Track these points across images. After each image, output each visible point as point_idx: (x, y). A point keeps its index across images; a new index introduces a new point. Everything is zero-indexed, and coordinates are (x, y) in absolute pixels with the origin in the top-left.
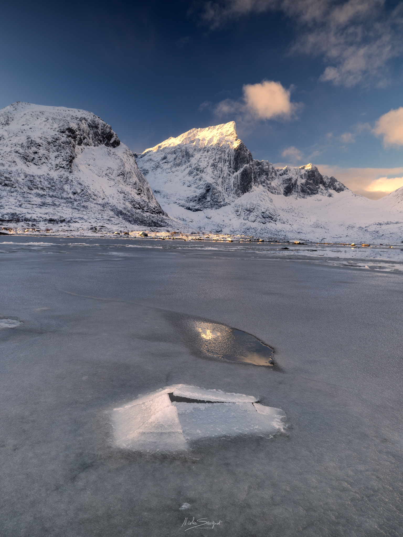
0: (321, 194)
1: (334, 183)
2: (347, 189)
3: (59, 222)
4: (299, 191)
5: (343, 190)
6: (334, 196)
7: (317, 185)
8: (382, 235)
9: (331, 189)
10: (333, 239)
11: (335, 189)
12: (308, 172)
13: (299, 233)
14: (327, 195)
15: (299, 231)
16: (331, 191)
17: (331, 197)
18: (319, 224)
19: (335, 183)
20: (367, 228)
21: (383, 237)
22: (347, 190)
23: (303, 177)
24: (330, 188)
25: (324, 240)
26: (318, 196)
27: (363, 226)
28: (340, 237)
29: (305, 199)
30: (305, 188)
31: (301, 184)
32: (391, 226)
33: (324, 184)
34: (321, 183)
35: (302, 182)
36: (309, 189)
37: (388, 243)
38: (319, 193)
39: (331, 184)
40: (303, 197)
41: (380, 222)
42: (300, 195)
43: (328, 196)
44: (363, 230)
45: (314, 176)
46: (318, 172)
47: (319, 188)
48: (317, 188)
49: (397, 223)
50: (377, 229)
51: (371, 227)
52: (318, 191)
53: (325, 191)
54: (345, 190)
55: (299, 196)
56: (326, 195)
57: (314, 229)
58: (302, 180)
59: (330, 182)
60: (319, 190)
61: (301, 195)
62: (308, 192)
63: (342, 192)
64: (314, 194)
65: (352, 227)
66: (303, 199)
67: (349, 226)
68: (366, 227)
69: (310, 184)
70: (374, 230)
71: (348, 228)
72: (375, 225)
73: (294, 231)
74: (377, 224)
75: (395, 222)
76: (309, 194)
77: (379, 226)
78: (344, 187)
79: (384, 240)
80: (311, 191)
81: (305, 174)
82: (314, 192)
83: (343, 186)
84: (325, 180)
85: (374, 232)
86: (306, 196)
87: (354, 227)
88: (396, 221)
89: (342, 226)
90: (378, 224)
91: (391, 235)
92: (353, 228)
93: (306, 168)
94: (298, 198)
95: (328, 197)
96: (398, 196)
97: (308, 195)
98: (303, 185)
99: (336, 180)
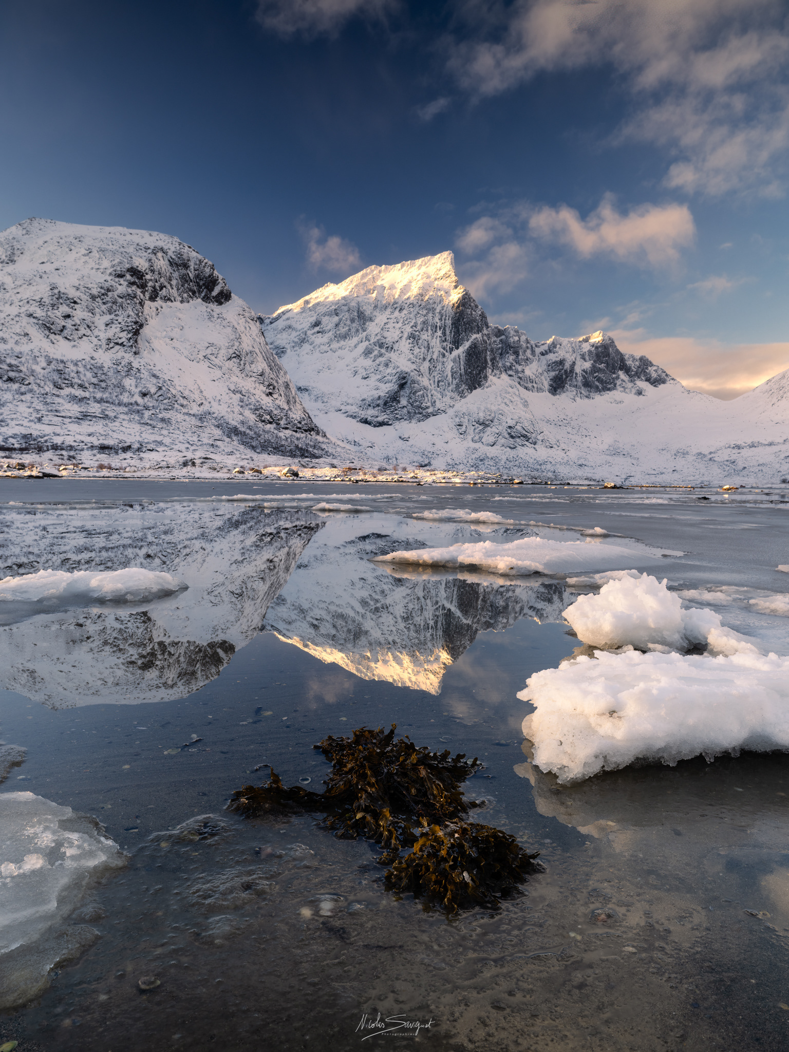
0: (622, 389)
1: (647, 368)
2: (673, 379)
3: (120, 451)
4: (580, 384)
5: (664, 382)
6: (646, 394)
7: (614, 373)
8: (742, 468)
9: (642, 380)
10: (647, 476)
11: (648, 380)
12: (597, 348)
13: (581, 465)
14: (634, 391)
15: (580, 463)
16: (642, 384)
17: (641, 396)
18: (619, 448)
19: (649, 368)
20: (712, 455)
21: (745, 472)
22: (672, 381)
23: (587, 358)
24: (639, 377)
25: (631, 479)
26: (616, 394)
27: (706, 453)
28: (662, 473)
29: (591, 400)
30: (591, 378)
31: (583, 371)
32: (759, 450)
33: (627, 370)
34: (621, 369)
35: (585, 368)
36: (599, 380)
37: (756, 483)
38: (618, 387)
39: (640, 370)
40: (586, 397)
41: (738, 443)
42: (581, 393)
43: (635, 394)
44: (705, 459)
45: (608, 355)
46: (616, 346)
47: (618, 378)
48: (613, 379)
49: (771, 444)
50: (733, 458)
51: (720, 452)
52: (615, 385)
53: (630, 385)
54: (668, 382)
55: (579, 395)
56: (631, 391)
57: (609, 458)
58: (585, 363)
59: (639, 367)
60: (618, 382)
61: (583, 392)
62: (597, 387)
63: (662, 386)
64: (609, 389)
65: (684, 454)
66: (586, 400)
67: (678, 452)
68: (711, 453)
69: (600, 370)
70: (727, 458)
71: (675, 455)
72: (729, 450)
73: (572, 463)
74: (732, 446)
75: (766, 443)
76: (598, 390)
77: (736, 451)
78: (667, 375)
79: (746, 479)
80: (602, 384)
81: (590, 352)
82: (609, 386)
83: (664, 375)
84: (629, 362)
85: (728, 463)
86: (592, 394)
87: (687, 453)
88: (769, 440)
89: (664, 452)
90: (734, 448)
91: (760, 468)
92: (686, 456)
93: (592, 341)
94: (578, 399)
95: (636, 396)
96: (771, 392)
97: (596, 392)
98: (586, 372)
99: (651, 362)
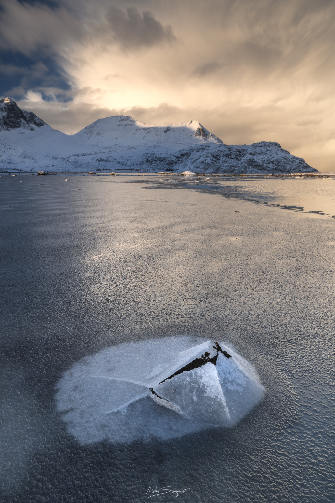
0: (24, 127)
1: (34, 118)
2: (46, 124)
4: (2, 123)
5: (43, 125)
6: (35, 130)
7: (19, 119)
8: (80, 164)
9: (32, 123)
10: (41, 168)
11: (35, 123)
12: (8, 106)
14: (29, 128)
16: (33, 125)
17: (33, 131)
18: (26, 155)
20: (68, 159)
21: (82, 166)
23: (4, 110)
25: (34, 169)
26: (21, 129)
27: (65, 158)
28: (48, 167)
29: (9, 132)
30: (7, 121)
31: (3, 116)
32: (86, 157)
33: (25, 118)
34: (22, 118)
36: (12, 122)
37: (87, 171)
38: (22, 126)
39: (31, 119)
40: (7, 130)
41: (78, 154)
42: (4, 128)
43: (30, 130)
44: (65, 160)
45: (14, 110)
46: (17, 106)
47: (21, 121)
48: (19, 122)
49: (90, 154)
50: (76, 160)
51: (71, 157)
52: (20, 125)
53: (27, 125)
57: (23, 160)
58: (3, 113)
59: (30, 117)
62: (11, 125)
63: (42, 127)
64: (17, 127)
65: (56, 158)
67: (54, 157)
69: (11, 117)
70: (74, 160)
71: (52, 158)
72: (74, 157)
74: (75, 155)
75: (88, 154)
76: (12, 127)
77: (77, 157)
78: (43, 122)
79: (83, 169)
80: (14, 124)
81: (5, 107)
82: (17, 125)
84: (25, 115)
85: (75, 162)
86: (9, 129)
89: (47, 157)
91: (88, 164)
93: (5, 102)
94: (2, 131)
99: (35, 116)
